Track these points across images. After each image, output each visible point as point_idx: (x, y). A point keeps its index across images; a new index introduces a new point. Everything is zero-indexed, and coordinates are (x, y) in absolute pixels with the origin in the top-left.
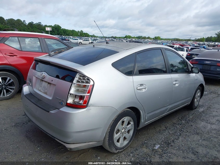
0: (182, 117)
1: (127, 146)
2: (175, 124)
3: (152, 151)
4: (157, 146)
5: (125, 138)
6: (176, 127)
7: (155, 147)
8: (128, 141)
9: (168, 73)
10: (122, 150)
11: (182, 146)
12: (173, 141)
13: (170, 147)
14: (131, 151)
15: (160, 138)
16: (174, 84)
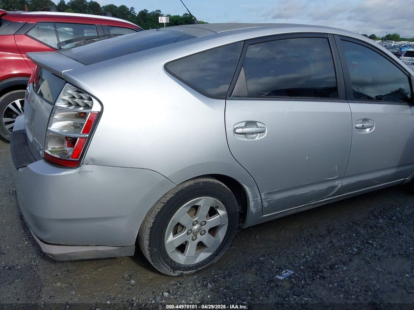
0: (384, 209)
1: (208, 264)
2: (358, 224)
3: (268, 282)
4: (286, 272)
5: (201, 245)
6: (357, 232)
7: (281, 275)
8: (210, 254)
9: (344, 99)
10: (190, 271)
11: (353, 282)
12: (332, 267)
13: (318, 281)
14: (216, 276)
15: (303, 254)
16: (357, 128)
